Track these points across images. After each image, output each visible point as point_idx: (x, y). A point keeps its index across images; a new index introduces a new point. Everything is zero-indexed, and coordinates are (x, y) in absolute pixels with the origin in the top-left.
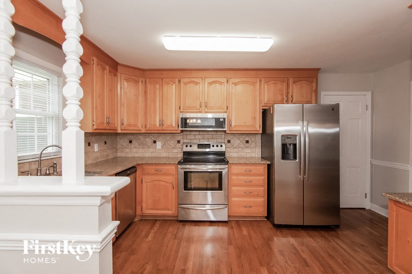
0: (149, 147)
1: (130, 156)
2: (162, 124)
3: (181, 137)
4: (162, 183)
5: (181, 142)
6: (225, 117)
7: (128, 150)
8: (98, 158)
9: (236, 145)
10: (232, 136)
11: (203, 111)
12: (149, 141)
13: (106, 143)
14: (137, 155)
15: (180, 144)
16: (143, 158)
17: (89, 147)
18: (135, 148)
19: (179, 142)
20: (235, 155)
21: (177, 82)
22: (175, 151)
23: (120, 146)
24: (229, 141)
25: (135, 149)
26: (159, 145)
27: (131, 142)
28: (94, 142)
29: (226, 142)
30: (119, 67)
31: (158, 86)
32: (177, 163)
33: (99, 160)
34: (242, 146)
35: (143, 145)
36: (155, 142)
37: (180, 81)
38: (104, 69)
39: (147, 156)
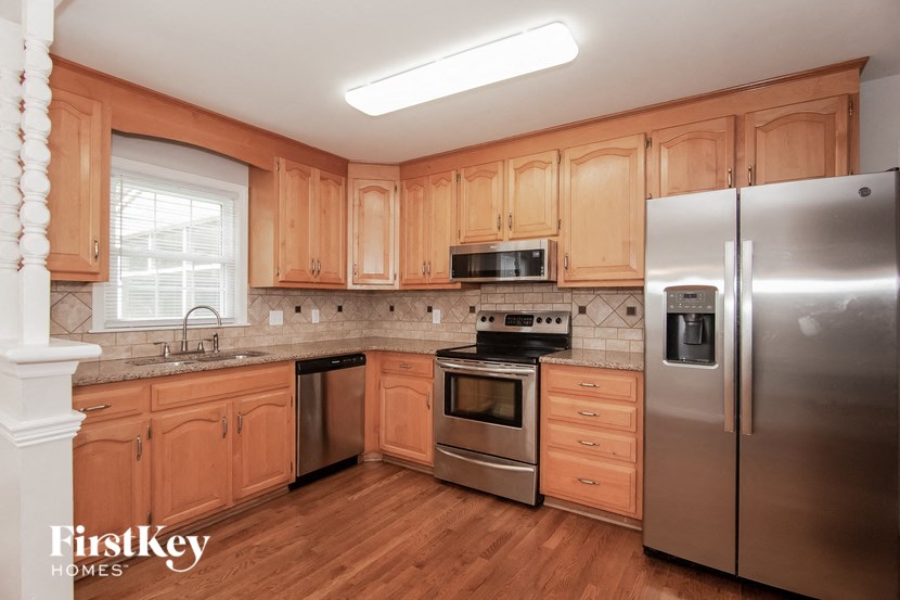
0: (421, 320)
1: (391, 336)
2: (427, 273)
3: (477, 299)
4: (410, 392)
5: (477, 310)
6: (546, 248)
7: (387, 325)
8: (321, 335)
9: (600, 319)
10: (591, 297)
11: (506, 238)
12: (421, 307)
13: (340, 309)
14: (401, 336)
15: (475, 315)
16: (411, 342)
17: (298, 314)
18: (399, 320)
19: (472, 309)
20: (599, 345)
21: (454, 177)
22: (466, 329)
23: (377, 317)
24: (582, 310)
25: (398, 324)
26: (437, 314)
27: (392, 309)
28: (309, 307)
29: (575, 311)
30: (351, 168)
31: (421, 194)
32: (434, 352)
33: (321, 339)
34: (617, 321)
35: (410, 315)
36: (430, 310)
37: (458, 176)
38: (305, 175)
39: (417, 337)
